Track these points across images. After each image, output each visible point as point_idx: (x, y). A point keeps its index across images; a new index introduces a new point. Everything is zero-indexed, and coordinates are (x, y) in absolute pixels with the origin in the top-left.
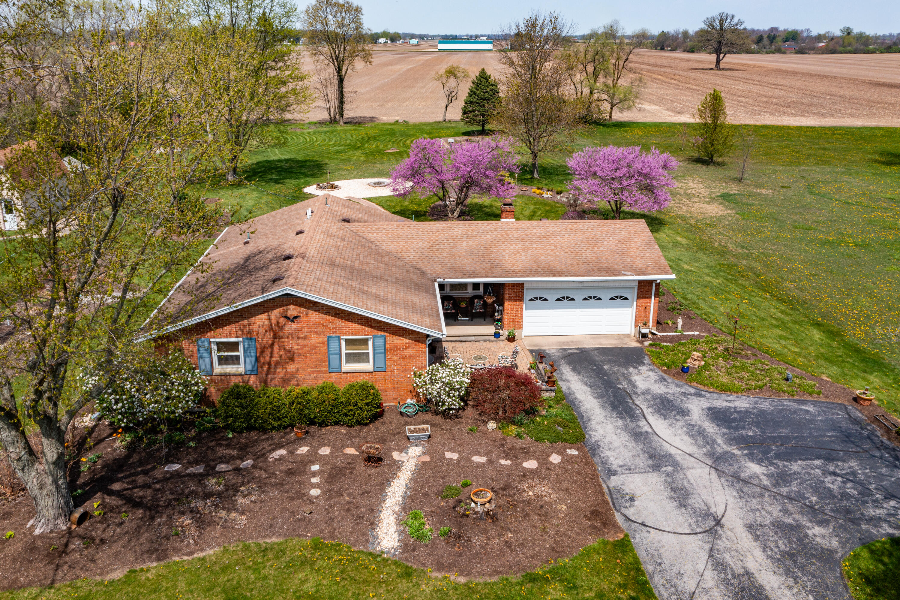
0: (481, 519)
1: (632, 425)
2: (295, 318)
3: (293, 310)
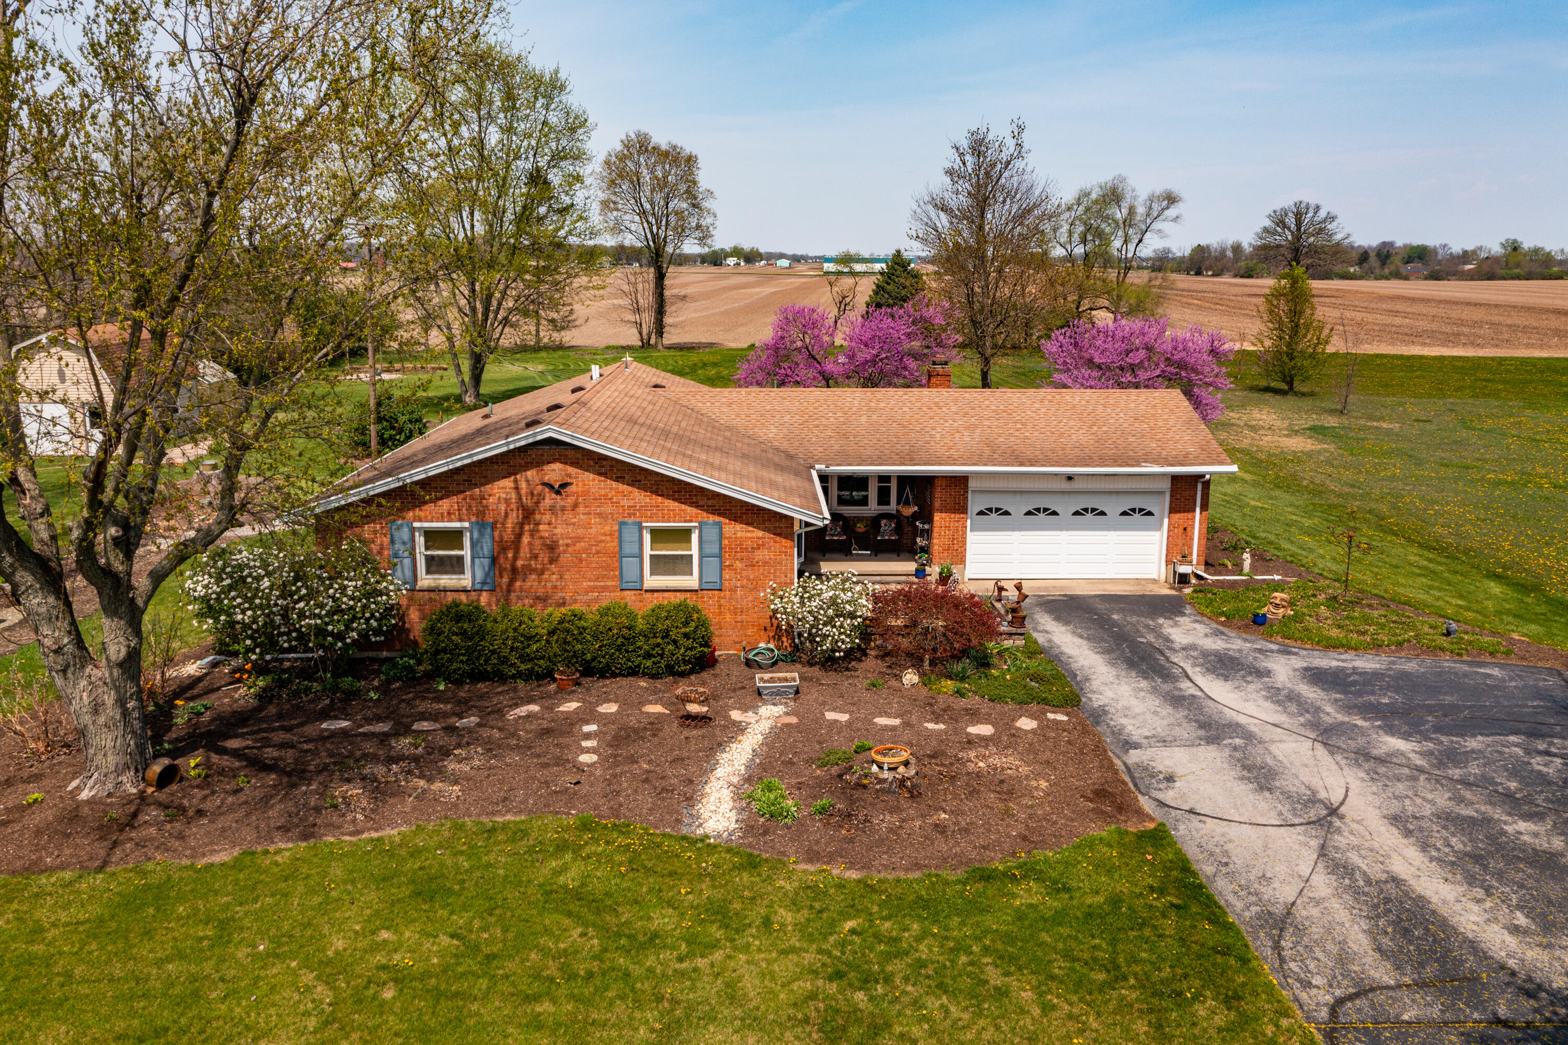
0: (889, 791)
1: (1167, 687)
2: (564, 485)
3: (555, 471)
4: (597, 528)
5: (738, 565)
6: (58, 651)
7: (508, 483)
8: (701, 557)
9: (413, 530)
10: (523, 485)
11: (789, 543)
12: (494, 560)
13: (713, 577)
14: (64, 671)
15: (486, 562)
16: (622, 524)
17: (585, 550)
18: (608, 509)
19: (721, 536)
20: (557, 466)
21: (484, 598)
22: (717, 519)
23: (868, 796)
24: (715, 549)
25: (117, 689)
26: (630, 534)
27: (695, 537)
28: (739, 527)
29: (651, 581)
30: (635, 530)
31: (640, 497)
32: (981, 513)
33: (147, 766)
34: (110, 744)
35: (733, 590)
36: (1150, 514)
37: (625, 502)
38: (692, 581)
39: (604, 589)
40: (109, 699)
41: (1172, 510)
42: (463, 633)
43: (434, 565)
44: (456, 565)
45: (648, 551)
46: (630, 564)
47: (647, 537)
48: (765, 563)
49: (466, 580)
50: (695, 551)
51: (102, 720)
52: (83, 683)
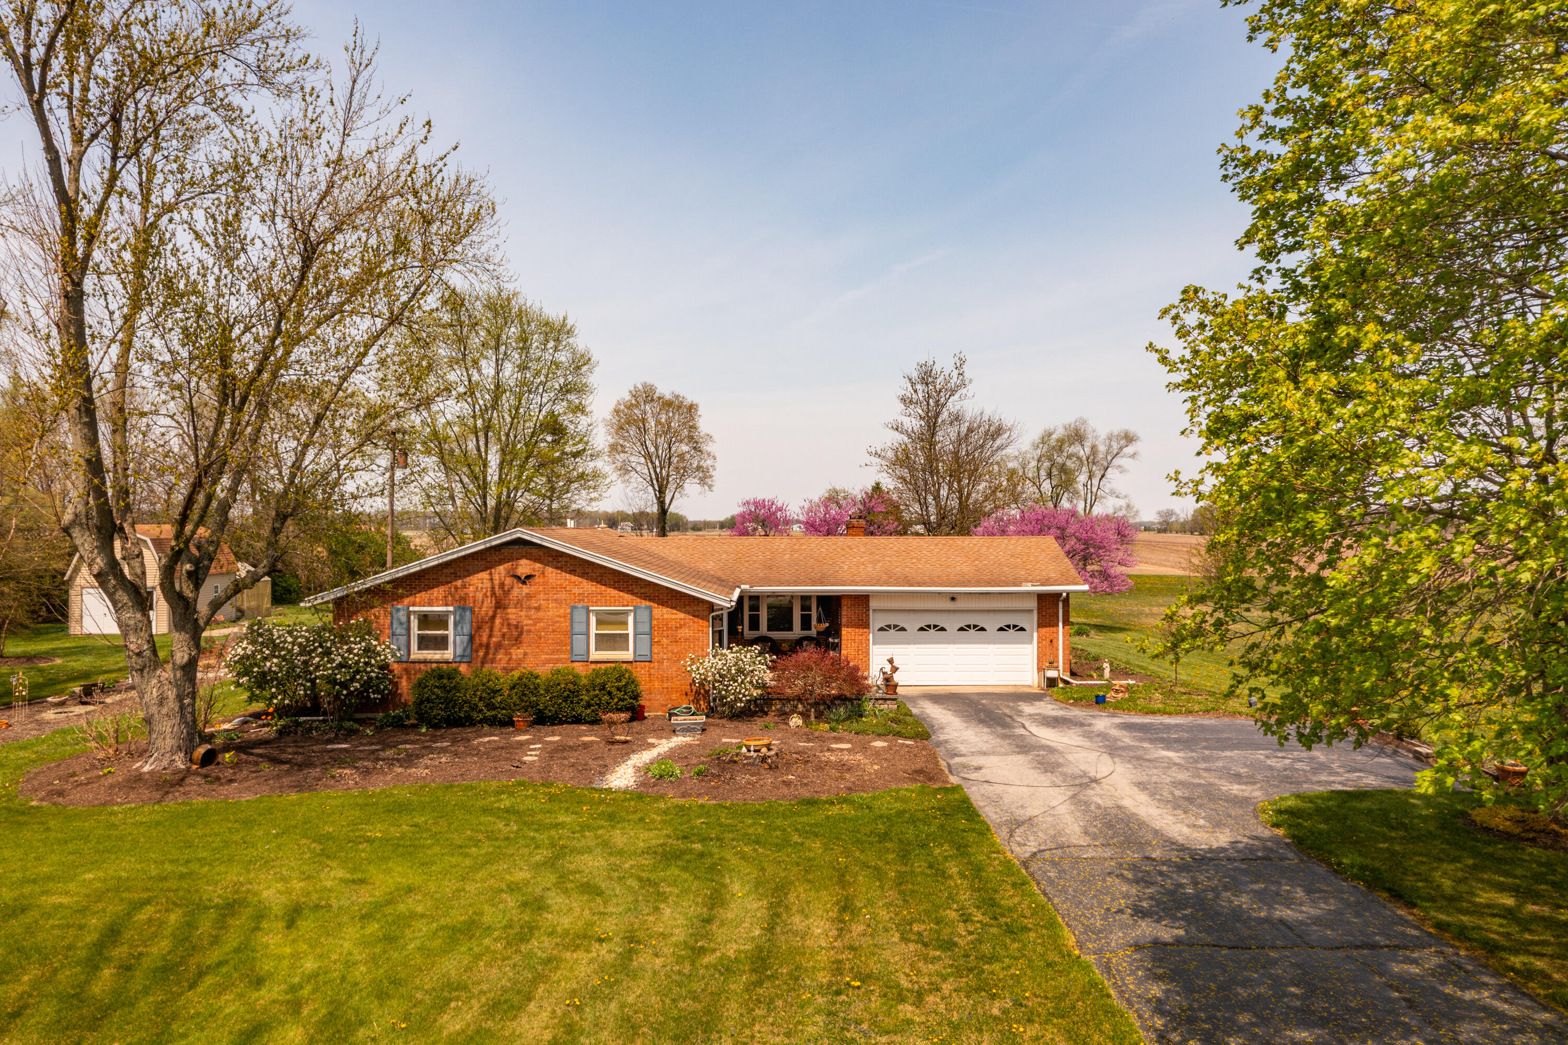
0: (753, 764)
1: (1004, 731)
2: (529, 577)
3: (525, 567)
4: (553, 611)
5: (665, 641)
6: (139, 654)
7: (484, 575)
8: (635, 635)
9: (409, 614)
10: (496, 577)
11: (705, 623)
12: (472, 638)
13: (644, 650)
14: (141, 670)
15: (466, 638)
16: (573, 608)
17: (544, 629)
18: (563, 596)
19: (651, 618)
20: (523, 562)
21: (463, 668)
22: (648, 603)
23: (736, 767)
24: (646, 628)
25: (177, 686)
26: (579, 616)
27: (631, 619)
28: (665, 610)
29: (595, 655)
30: (584, 612)
31: (588, 586)
32: (881, 629)
33: (194, 749)
34: (169, 730)
35: (661, 662)
36: (1022, 629)
37: (576, 591)
38: (628, 655)
39: (558, 661)
40: (171, 694)
41: (1040, 625)
42: (443, 687)
43: (424, 643)
44: (441, 643)
45: (593, 630)
46: (579, 640)
47: (593, 620)
48: (686, 640)
49: (449, 654)
50: (630, 631)
51: (165, 711)
52: (154, 681)
